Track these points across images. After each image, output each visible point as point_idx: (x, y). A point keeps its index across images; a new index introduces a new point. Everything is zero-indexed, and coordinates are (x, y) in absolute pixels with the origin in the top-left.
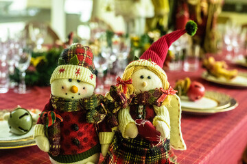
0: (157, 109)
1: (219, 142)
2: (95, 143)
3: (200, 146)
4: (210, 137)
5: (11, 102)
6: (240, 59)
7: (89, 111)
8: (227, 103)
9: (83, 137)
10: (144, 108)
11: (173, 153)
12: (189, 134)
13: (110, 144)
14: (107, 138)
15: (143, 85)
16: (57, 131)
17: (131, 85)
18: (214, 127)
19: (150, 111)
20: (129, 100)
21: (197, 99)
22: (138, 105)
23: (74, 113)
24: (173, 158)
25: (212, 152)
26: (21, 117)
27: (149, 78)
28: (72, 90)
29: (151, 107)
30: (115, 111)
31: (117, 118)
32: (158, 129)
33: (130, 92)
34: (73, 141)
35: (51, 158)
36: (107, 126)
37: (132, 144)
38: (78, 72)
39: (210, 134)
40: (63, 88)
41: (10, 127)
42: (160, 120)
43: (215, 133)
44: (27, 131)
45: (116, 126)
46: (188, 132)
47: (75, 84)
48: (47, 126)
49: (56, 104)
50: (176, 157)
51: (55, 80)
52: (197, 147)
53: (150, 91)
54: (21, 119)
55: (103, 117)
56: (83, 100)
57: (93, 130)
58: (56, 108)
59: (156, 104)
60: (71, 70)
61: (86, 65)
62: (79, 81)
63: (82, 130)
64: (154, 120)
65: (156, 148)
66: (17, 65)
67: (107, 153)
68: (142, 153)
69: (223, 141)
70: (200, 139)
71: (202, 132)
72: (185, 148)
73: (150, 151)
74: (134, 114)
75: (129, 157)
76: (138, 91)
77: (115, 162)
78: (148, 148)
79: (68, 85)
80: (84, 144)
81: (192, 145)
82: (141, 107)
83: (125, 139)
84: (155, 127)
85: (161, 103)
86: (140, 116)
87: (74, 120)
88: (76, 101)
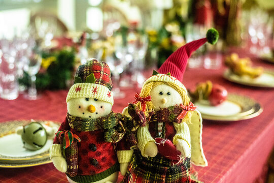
0: (177, 125)
1: (242, 154)
2: (113, 162)
3: (222, 158)
4: (232, 148)
5: (22, 109)
6: (266, 53)
7: (107, 130)
8: (250, 108)
9: (101, 157)
10: (164, 125)
11: (194, 169)
12: (211, 146)
13: (129, 163)
14: (125, 157)
15: (162, 102)
16: (74, 151)
17: (150, 102)
18: (237, 136)
19: (170, 128)
20: (148, 118)
21: (219, 103)
22: (157, 123)
23: (91, 133)
24: (194, 174)
25: (235, 166)
26: (35, 132)
27: (168, 94)
28: (89, 109)
29: (171, 124)
30: (134, 130)
31: (136, 136)
32: (178, 149)
33: (148, 109)
34: (91, 161)
35: (68, 178)
36: (125, 144)
37: (151, 163)
38: (95, 91)
39: (232, 145)
40: (80, 107)
41: (24, 143)
42: (180, 138)
43: (238, 143)
44: (41, 146)
45: (135, 144)
46: (209, 143)
47: (92, 103)
48: (65, 148)
49: (73, 123)
50: (197, 173)
51: (72, 99)
52: (219, 161)
53: (169, 108)
54: (36, 135)
55: (121, 136)
56: (101, 119)
57: (111, 149)
58: (73, 127)
59: (176, 121)
60: (88, 88)
61: (103, 83)
62: (96, 100)
63: (100, 149)
64: (174, 138)
65: (176, 166)
66: (27, 68)
67: (126, 173)
68: (162, 172)
69: (246, 153)
70: (222, 150)
71: (224, 143)
72: (206, 164)
73: (170, 169)
74: (153, 131)
75: (148, 175)
76: (157, 107)
77: (134, 181)
78: (168, 166)
79: (85, 104)
80: (102, 164)
81: (214, 158)
82: (161, 124)
83: (144, 158)
84: (175, 146)
85: (181, 120)
86: (160, 134)
87: (91, 140)
88: (93, 120)
